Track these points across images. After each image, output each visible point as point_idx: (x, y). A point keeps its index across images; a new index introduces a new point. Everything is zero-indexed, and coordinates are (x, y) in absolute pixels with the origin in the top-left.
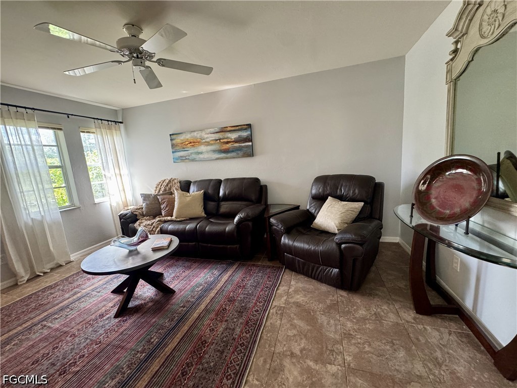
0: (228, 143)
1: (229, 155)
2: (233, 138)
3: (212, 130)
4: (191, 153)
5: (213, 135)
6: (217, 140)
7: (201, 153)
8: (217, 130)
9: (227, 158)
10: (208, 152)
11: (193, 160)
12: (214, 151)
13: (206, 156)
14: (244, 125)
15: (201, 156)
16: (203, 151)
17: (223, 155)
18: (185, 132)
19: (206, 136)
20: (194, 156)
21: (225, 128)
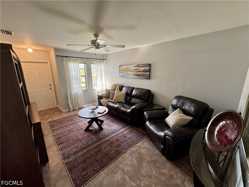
0: (139, 72)
1: (139, 77)
2: (142, 69)
3: (134, 65)
4: (125, 74)
5: (134, 68)
6: (135, 70)
7: (129, 75)
8: (136, 65)
9: (138, 78)
10: (131, 75)
11: (126, 77)
12: (134, 75)
13: (130, 76)
14: (147, 64)
15: (129, 76)
16: (130, 74)
17: (137, 77)
18: (124, 65)
19: (132, 68)
20: (126, 76)
21: (139, 65)
